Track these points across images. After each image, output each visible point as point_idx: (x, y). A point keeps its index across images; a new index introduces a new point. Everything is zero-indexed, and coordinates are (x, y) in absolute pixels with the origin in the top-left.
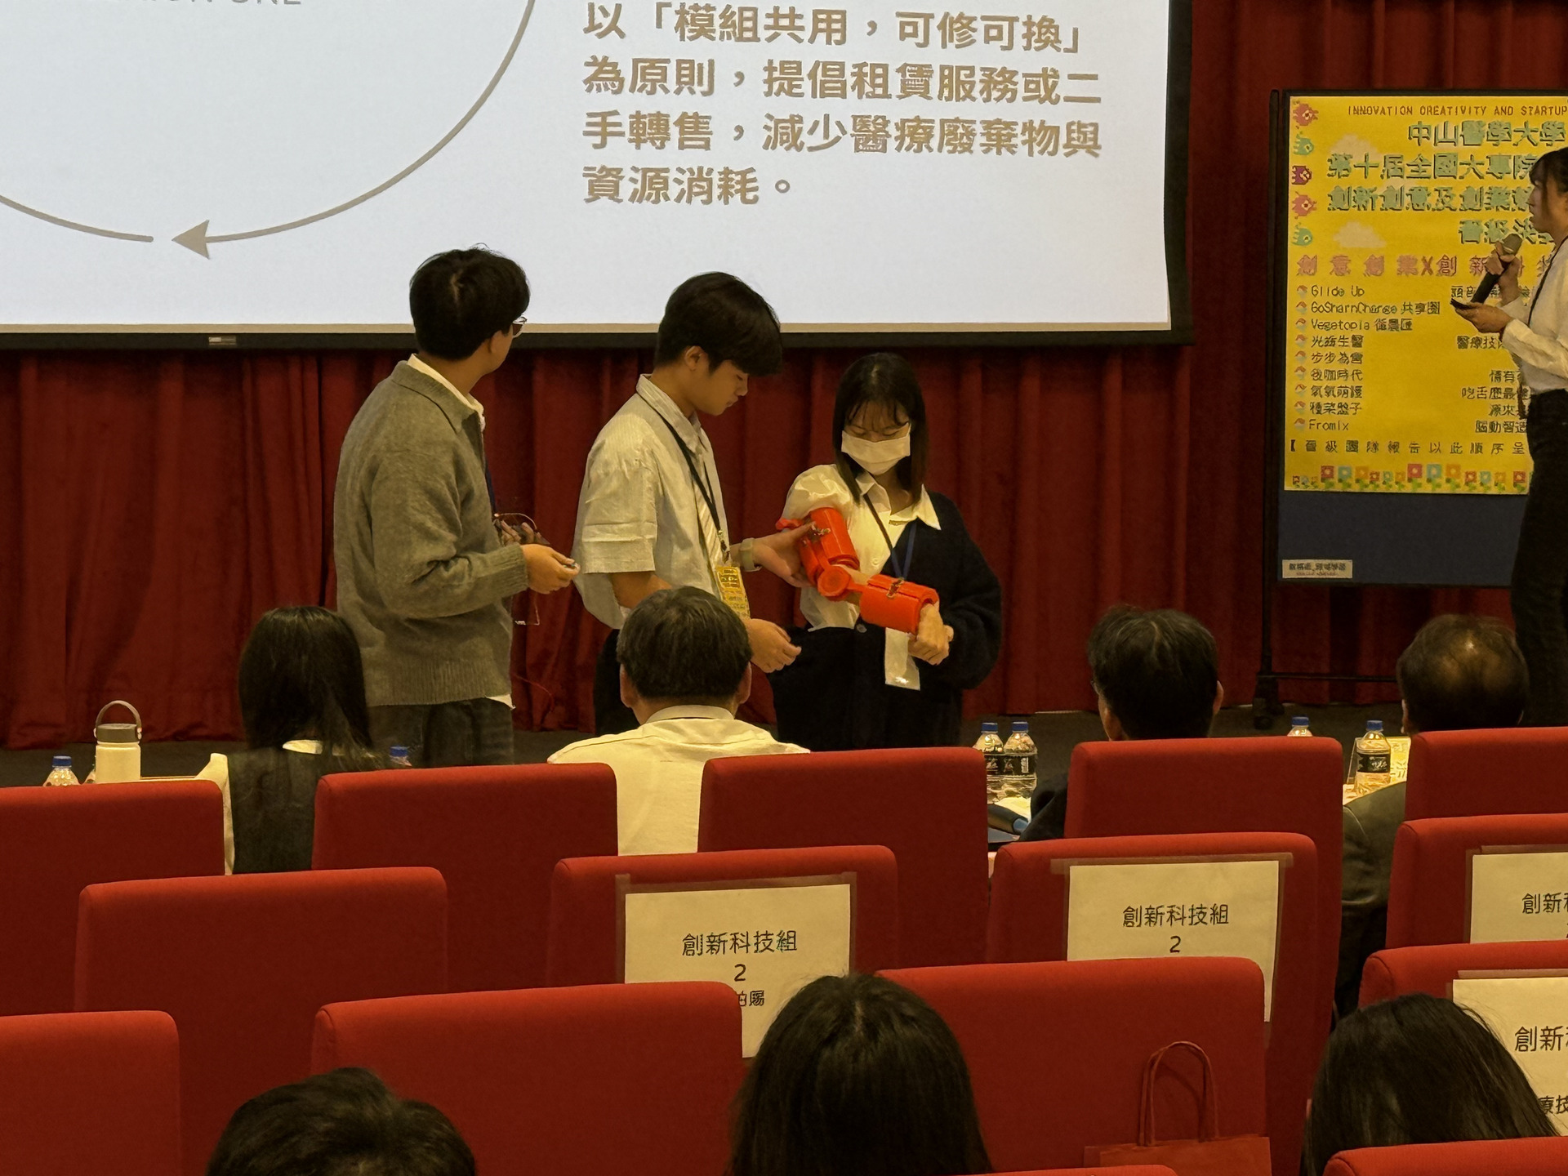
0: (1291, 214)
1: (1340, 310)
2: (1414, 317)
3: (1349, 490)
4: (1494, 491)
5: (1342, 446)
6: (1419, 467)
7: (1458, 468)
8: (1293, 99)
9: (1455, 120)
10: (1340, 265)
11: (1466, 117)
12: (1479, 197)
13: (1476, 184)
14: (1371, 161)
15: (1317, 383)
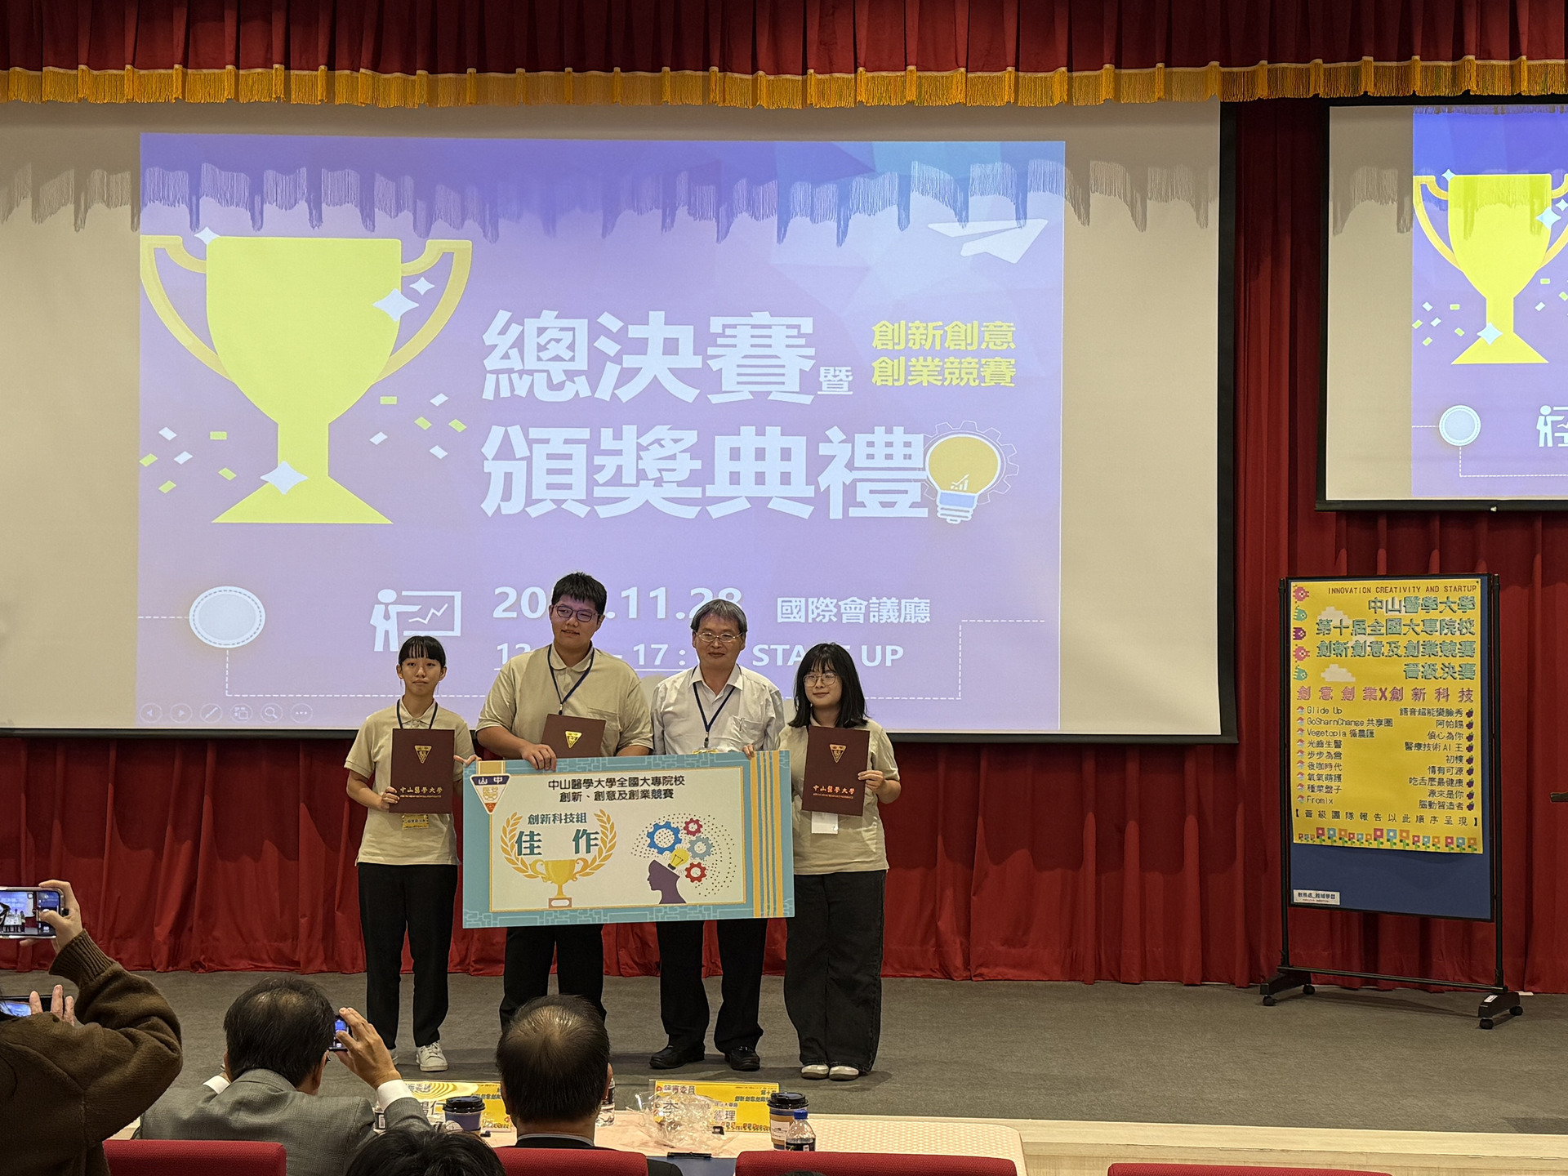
0: (1293, 659)
1: (1327, 723)
2: (1375, 728)
3: (1335, 844)
4: (1432, 849)
5: (1329, 815)
6: (1382, 830)
7: (1407, 832)
8: (1293, 584)
9: (1399, 597)
10: (1326, 693)
11: (1407, 594)
12: (1416, 647)
13: (1414, 638)
14: (1344, 624)
15: (1312, 772)
